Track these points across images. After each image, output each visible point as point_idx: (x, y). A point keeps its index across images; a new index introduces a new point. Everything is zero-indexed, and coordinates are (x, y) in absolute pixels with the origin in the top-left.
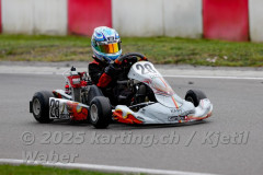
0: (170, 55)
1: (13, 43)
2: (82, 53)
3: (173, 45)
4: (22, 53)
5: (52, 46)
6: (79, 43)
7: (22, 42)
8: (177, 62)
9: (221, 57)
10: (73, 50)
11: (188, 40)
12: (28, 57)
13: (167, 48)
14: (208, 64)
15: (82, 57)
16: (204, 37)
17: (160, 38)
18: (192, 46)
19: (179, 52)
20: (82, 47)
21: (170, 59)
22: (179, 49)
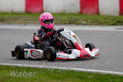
0: (67, 21)
1: (3, 16)
2: (31, 20)
3: (68, 16)
4: (7, 20)
5: (19, 17)
6: (30, 16)
7: (7, 16)
8: (70, 23)
9: (87, 21)
10: (27, 18)
11: (74, 14)
12: (9, 22)
13: (66, 18)
14: (82, 24)
15: (31, 21)
16: (81, 13)
17: (63, 14)
18: (76, 17)
19: (70, 19)
20: (31, 17)
21: (67, 22)
22: (71, 18)
